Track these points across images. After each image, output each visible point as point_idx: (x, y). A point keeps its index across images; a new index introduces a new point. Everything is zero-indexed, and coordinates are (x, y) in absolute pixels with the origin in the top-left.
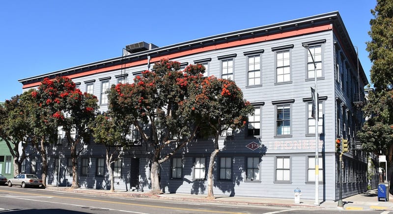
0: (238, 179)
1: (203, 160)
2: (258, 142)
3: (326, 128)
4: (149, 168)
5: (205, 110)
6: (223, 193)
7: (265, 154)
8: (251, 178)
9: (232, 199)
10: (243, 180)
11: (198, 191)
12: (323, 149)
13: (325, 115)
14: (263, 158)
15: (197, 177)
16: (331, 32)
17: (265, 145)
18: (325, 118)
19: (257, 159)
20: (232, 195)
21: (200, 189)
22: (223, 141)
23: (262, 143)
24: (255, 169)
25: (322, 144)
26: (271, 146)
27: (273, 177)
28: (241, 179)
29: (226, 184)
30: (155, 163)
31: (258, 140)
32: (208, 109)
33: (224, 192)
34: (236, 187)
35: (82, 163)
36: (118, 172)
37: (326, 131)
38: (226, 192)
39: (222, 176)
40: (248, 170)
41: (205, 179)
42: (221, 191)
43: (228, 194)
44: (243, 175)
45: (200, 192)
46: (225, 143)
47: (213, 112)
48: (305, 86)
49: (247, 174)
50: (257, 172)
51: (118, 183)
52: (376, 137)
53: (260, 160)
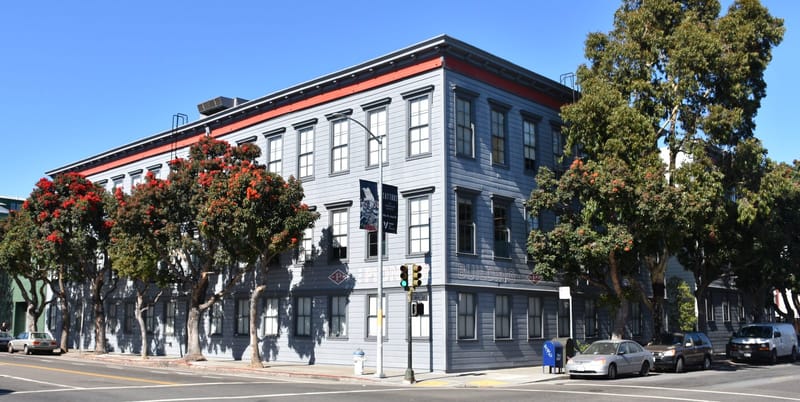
0: (320, 334)
1: (276, 301)
2: (344, 270)
3: (433, 242)
4: (208, 317)
5: (225, 224)
6: (299, 359)
7: (352, 290)
8: (336, 331)
9: (311, 370)
10: (326, 335)
11: (269, 356)
12: (430, 280)
13: (433, 220)
14: (351, 298)
15: (268, 332)
16: (441, 71)
17: (354, 275)
18: (433, 225)
19: (343, 299)
20: (312, 362)
21: (271, 353)
22: (300, 269)
23: (350, 271)
24: (342, 316)
25: (428, 270)
26: (360, 275)
27: (363, 331)
28: (322, 333)
29: (304, 343)
30: (194, 310)
31: (344, 267)
32: (231, 221)
33: (301, 357)
34: (317, 348)
35: (126, 311)
36: (170, 325)
37: (433, 248)
38: (304, 356)
39: (300, 331)
40: (333, 319)
41: (278, 336)
42: (297, 355)
43: (306, 359)
44: (326, 326)
45: (271, 359)
46: (303, 273)
47: (238, 226)
48: (405, 170)
49: (330, 325)
50: (344, 321)
51: (170, 344)
52: (558, 252)
53: (348, 301)
